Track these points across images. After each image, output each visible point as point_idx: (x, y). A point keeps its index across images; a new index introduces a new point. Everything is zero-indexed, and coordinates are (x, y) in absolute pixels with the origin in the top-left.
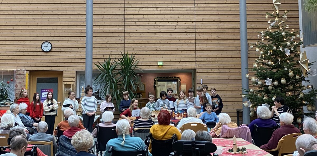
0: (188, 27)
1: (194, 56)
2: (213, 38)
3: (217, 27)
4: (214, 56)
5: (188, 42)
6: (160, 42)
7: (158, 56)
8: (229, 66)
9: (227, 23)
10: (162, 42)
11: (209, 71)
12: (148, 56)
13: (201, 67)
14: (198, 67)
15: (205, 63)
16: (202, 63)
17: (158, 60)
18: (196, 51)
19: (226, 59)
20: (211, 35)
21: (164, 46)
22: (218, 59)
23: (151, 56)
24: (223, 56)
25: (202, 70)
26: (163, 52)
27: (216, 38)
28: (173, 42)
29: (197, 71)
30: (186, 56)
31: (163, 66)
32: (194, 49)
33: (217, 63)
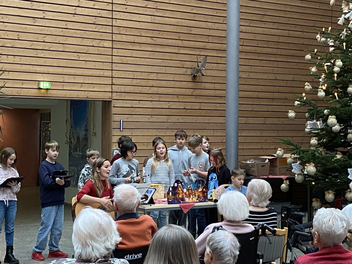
0: (99, 14)
1: (109, 73)
2: (144, 40)
3: (152, 20)
4: (144, 76)
5: (99, 44)
6: (44, 38)
7: (38, 69)
8: (168, 98)
9: (168, 14)
10: (48, 39)
11: (136, 104)
12: (18, 68)
13: (121, 96)
14: (115, 96)
15: (128, 89)
16: (123, 89)
17: (39, 77)
18: (114, 65)
19: (164, 83)
20: (140, 35)
21: (51, 49)
22: (151, 83)
23: (24, 68)
24: (160, 77)
25: (123, 102)
26: (49, 62)
27: (149, 40)
28: (70, 41)
29: (114, 103)
30: (94, 73)
31: (49, 91)
32: (109, 59)
33: (150, 89)
